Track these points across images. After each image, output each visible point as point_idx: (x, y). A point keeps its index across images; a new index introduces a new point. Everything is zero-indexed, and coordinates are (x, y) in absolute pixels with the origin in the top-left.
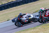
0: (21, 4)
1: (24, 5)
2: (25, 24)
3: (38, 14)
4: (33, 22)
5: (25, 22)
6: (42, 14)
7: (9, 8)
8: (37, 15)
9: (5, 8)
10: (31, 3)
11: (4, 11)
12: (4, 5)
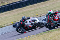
3: (46, 18)
5: (29, 27)
7: (28, 5)
8: (44, 19)
9: (24, 5)
11: (22, 9)
12: (22, 2)
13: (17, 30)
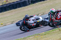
0: (8, 10)
1: (11, 11)
2: (33, 28)
3: (48, 16)
4: (43, 26)
6: (52, 16)
10: (20, 8)
13: (21, 29)
